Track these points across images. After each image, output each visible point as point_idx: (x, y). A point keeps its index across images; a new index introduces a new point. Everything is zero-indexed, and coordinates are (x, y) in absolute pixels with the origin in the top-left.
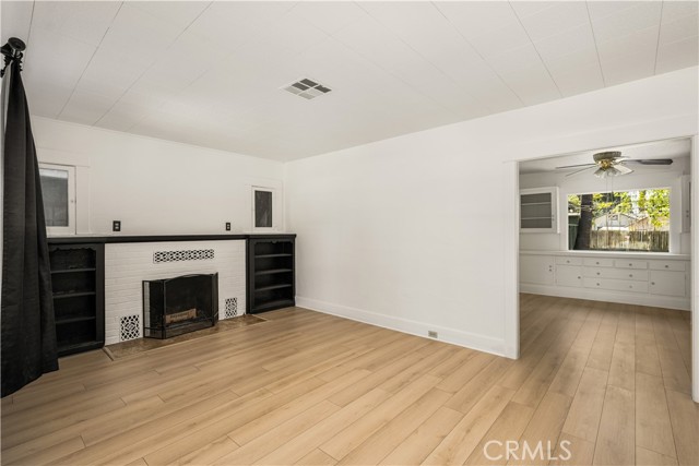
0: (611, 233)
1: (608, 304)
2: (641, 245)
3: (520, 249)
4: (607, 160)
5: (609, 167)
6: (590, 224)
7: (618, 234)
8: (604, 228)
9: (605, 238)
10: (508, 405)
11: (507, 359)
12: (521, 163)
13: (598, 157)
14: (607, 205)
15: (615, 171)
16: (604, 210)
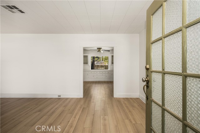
0: (97, 66)
1: (99, 81)
2: (103, 68)
3: (84, 70)
4: (99, 49)
5: (100, 51)
6: (94, 63)
7: (99, 66)
8: (96, 65)
9: (96, 67)
10: (83, 109)
11: (81, 98)
12: (84, 48)
13: (98, 48)
14: (97, 59)
15: (101, 52)
16: (96, 60)
